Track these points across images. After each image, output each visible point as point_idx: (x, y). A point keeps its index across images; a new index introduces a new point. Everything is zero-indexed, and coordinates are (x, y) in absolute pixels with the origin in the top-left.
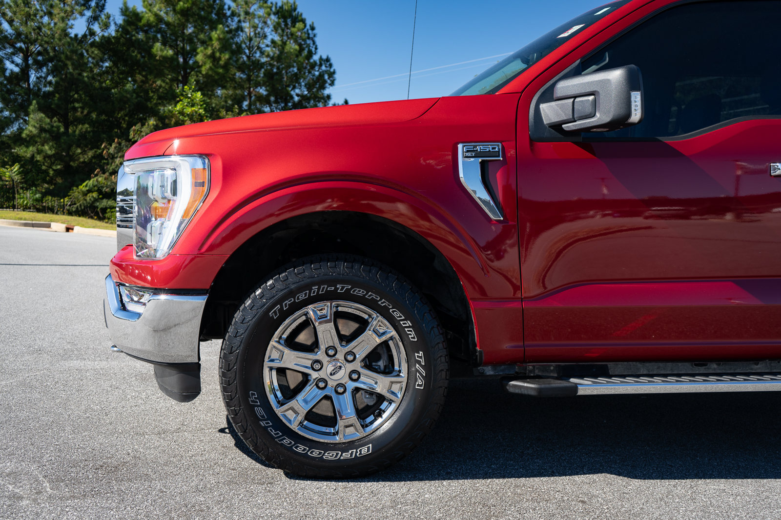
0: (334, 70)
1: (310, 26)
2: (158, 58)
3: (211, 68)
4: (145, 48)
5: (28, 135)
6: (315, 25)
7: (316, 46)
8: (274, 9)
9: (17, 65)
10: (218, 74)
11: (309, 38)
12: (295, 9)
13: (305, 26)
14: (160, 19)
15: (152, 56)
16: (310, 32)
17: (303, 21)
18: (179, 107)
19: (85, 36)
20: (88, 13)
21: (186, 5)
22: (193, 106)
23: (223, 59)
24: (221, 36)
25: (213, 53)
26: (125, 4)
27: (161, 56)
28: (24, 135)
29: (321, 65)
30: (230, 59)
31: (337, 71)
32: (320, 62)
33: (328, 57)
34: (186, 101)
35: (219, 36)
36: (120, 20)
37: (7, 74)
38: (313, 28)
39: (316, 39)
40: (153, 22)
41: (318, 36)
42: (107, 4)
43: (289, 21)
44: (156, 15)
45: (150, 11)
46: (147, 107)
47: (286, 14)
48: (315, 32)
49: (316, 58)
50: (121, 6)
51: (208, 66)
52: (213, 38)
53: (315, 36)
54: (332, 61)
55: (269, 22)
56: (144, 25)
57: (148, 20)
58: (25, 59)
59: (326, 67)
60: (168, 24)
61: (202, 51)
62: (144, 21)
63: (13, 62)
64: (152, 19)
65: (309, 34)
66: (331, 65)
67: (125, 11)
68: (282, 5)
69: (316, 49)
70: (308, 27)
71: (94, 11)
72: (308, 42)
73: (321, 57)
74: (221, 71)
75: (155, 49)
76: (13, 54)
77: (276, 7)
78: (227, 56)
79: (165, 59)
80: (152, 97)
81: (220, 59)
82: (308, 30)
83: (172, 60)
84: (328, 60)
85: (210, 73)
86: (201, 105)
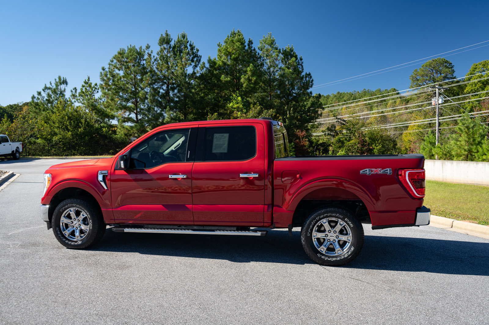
0: (313, 79)
1: (300, 58)
2: (223, 82)
3: (247, 85)
4: (218, 77)
5: (166, 122)
6: (302, 58)
7: (303, 68)
8: (282, 51)
9: (164, 90)
10: (251, 87)
11: (299, 65)
12: (292, 51)
13: (297, 59)
14: (224, 64)
15: (221, 81)
16: (300, 61)
17: (296, 57)
18: (231, 104)
19: (192, 74)
20: (193, 64)
21: (235, 56)
22: (238, 103)
23: (253, 80)
24: (252, 69)
25: (249, 77)
26: (209, 58)
27: (225, 81)
28: (165, 122)
29: (306, 77)
30: (256, 79)
31: (314, 80)
32: (306, 76)
33: (309, 73)
34: (234, 101)
35: (250, 69)
36: (207, 65)
37: (160, 94)
38: (301, 59)
39: (303, 64)
40: (221, 65)
41: (304, 63)
42: (201, 59)
43: (289, 57)
44: (223, 62)
45: (220, 60)
46: (219, 105)
47: (288, 53)
48: (302, 61)
49: (303, 74)
50: (208, 59)
51: (246, 84)
52: (248, 71)
53: (302, 63)
54: (312, 75)
55: (279, 58)
56: (217, 67)
57: (219, 65)
58: (168, 87)
59: (309, 78)
60: (228, 65)
61: (243, 77)
62: (217, 65)
63: (162, 89)
64: (221, 64)
65: (299, 63)
66: (311, 77)
67: (210, 61)
68: (286, 50)
69: (303, 69)
70: (299, 59)
71: (196, 63)
72: (299, 66)
73: (306, 73)
74: (252, 85)
75: (222, 77)
76: (162, 85)
77: (283, 51)
78: (255, 78)
79: (226, 82)
80: (221, 100)
81: (251, 80)
82: (299, 60)
83: (229, 82)
84: (309, 74)
85: (247, 87)
86: (241, 103)
